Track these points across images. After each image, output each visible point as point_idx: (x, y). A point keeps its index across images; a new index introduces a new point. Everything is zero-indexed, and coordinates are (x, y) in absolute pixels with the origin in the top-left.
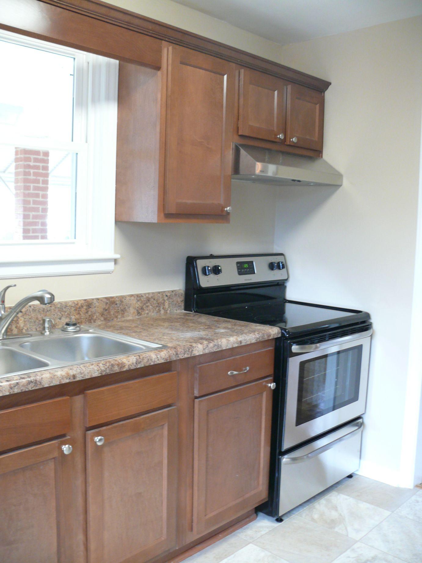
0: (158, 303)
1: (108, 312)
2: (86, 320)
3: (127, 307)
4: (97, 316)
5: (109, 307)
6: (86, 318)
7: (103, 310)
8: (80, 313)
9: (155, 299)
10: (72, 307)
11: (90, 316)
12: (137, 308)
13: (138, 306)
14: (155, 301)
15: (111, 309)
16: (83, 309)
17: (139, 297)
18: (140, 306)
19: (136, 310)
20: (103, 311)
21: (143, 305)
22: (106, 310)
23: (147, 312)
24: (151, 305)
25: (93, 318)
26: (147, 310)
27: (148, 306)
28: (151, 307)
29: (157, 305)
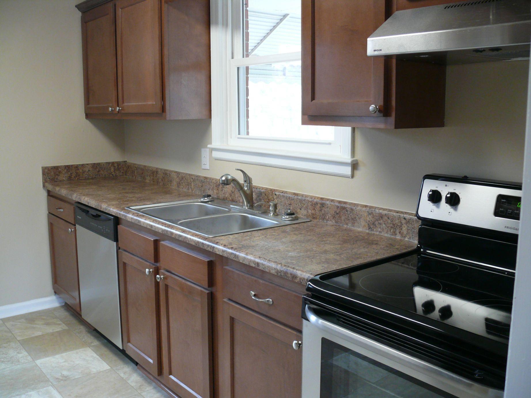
0: (394, 225)
1: (339, 217)
2: (320, 217)
3: (357, 217)
4: (329, 217)
5: (340, 212)
6: (320, 216)
7: (335, 212)
8: (315, 209)
9: (390, 218)
10: (309, 201)
11: (323, 214)
12: (368, 222)
13: (369, 220)
14: (389, 220)
15: (342, 214)
16: (317, 206)
17: (370, 210)
18: (371, 221)
19: (367, 223)
20: (334, 214)
21: (375, 221)
22: (337, 214)
23: (379, 230)
24: (385, 224)
25: (326, 217)
26: (380, 228)
27: (380, 224)
28: (384, 225)
29: (392, 225)
